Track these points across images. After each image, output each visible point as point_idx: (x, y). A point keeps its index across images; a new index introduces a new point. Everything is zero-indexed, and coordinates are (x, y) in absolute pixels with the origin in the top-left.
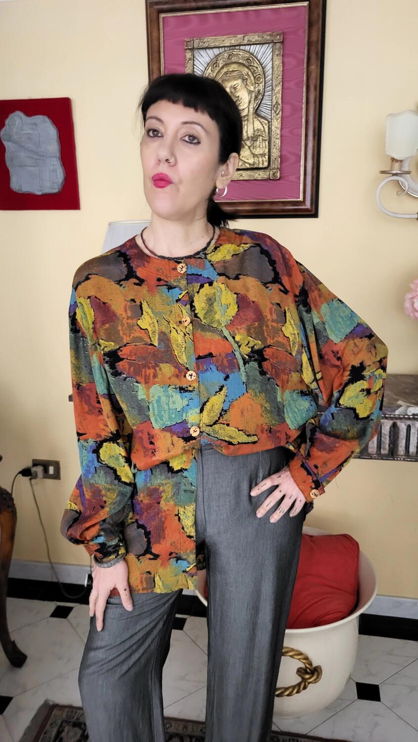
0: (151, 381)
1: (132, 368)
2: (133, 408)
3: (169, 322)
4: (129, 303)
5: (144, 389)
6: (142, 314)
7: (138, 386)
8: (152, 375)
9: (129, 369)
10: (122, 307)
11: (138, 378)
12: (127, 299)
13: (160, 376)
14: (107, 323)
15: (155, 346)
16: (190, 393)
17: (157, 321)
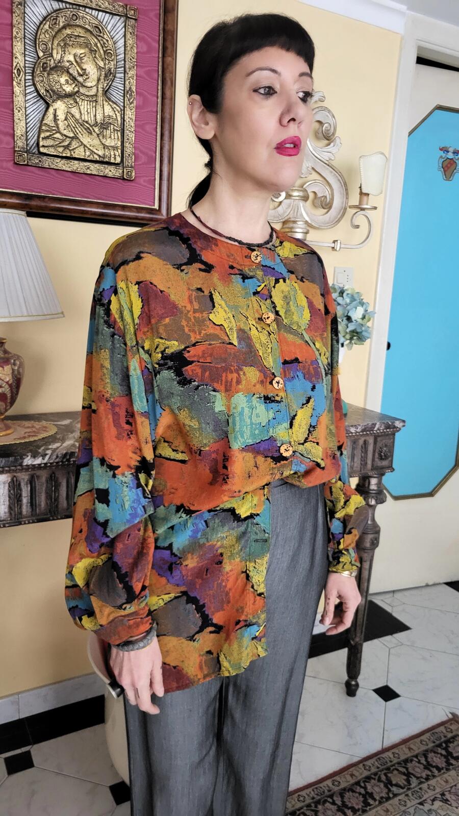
0: (233, 389)
1: (207, 373)
2: (208, 424)
3: (247, 318)
4: (194, 293)
5: (224, 398)
6: (214, 306)
7: (215, 396)
8: (235, 381)
9: (203, 375)
10: (186, 298)
11: (216, 385)
12: (191, 288)
13: (244, 382)
14: (167, 317)
15: (235, 346)
16: (277, 404)
17: (233, 317)
